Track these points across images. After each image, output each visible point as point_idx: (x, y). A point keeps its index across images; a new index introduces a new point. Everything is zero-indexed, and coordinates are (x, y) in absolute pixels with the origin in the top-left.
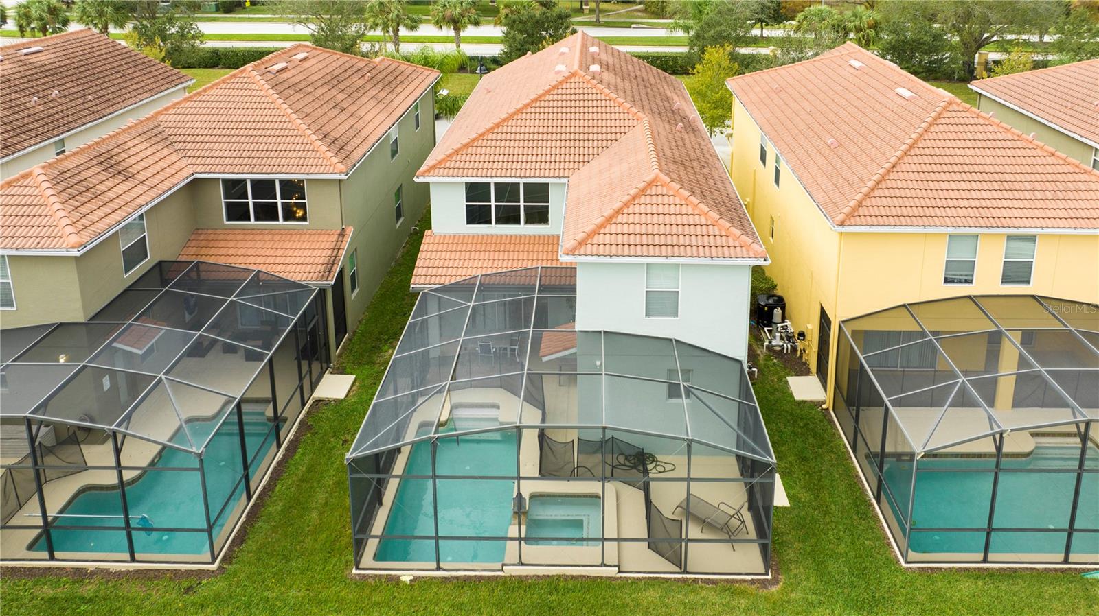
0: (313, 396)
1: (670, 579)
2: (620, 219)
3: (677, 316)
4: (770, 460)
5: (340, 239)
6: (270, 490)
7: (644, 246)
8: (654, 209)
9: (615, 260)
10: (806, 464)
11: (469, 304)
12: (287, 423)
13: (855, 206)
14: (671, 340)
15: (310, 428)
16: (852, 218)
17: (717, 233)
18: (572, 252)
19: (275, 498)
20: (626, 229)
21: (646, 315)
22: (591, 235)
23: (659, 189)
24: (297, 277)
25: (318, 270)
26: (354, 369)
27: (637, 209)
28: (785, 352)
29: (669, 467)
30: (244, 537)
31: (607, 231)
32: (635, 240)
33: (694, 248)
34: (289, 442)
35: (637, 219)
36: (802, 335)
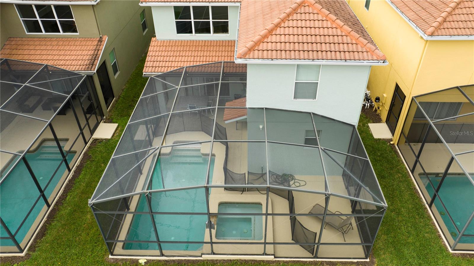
0: (93, 137)
1: (306, 262)
2: (278, 31)
3: (315, 98)
4: (384, 204)
5: (99, 44)
6: (63, 199)
7: (296, 51)
8: (303, 24)
9: (275, 62)
10: (384, 180)
11: (177, 87)
12: (76, 154)
13: (441, 21)
14: (310, 113)
15: (90, 157)
16: (439, 30)
17: (349, 41)
18: (244, 56)
19: (66, 205)
20: (283, 39)
21: (294, 98)
22: (257, 43)
23: (307, 9)
24: (72, 68)
25: (85, 64)
26: (118, 119)
27: (291, 23)
28: (366, 108)
29: (302, 183)
30: (45, 232)
31: (269, 40)
32: (290, 47)
33: (333, 53)
34: (77, 167)
35: (291, 31)
36: (378, 99)
